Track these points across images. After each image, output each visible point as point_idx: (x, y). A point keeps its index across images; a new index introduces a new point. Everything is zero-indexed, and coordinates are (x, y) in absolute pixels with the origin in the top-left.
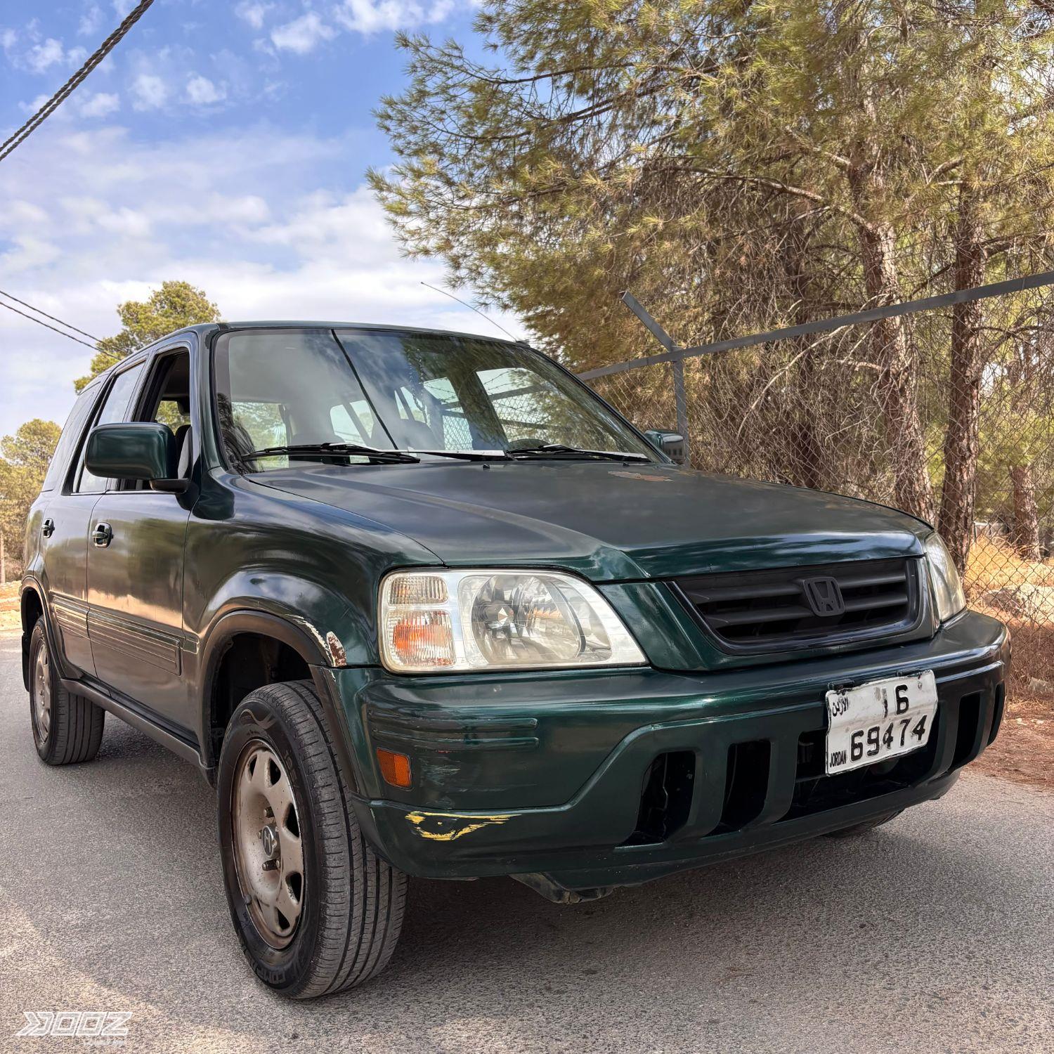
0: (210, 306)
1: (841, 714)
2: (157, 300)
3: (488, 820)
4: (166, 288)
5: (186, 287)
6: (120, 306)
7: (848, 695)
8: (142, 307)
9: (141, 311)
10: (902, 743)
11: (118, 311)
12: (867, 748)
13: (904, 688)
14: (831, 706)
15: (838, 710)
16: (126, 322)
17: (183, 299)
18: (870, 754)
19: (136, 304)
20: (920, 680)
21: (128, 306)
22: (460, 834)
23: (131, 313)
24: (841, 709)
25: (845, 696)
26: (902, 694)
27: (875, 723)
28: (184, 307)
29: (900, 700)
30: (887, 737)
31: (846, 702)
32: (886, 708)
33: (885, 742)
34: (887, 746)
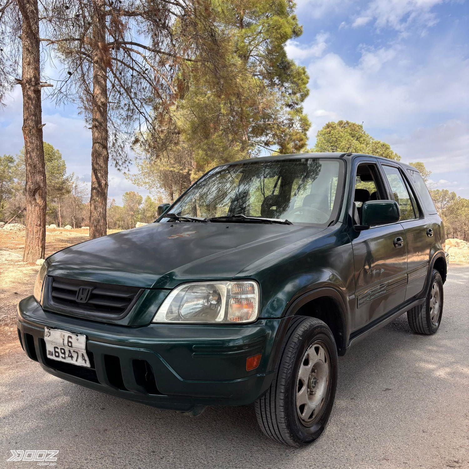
10: (76, 361)
12: (61, 355)
13: (71, 337)
14: (45, 332)
15: (47, 335)
18: (62, 358)
20: (78, 337)
26: (70, 340)
27: (62, 347)
29: (69, 342)
30: (71, 355)
31: (50, 333)
32: (63, 342)
33: (69, 356)
34: (70, 358)
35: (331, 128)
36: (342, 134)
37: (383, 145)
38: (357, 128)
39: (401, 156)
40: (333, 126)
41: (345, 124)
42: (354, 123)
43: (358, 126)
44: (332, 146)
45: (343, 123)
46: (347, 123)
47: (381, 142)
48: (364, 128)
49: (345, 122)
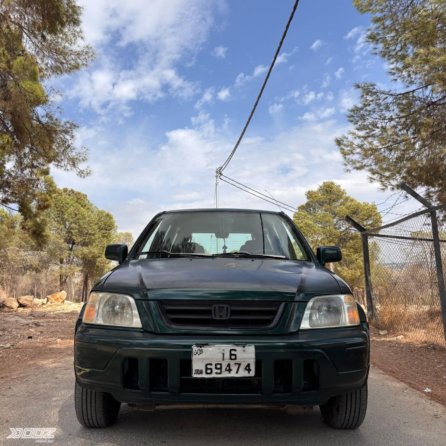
0: (342, 190)
1: (199, 355)
2: (321, 189)
3: (85, 370)
4: (324, 184)
5: (332, 183)
6: (306, 192)
7: (202, 348)
8: (314, 192)
9: (313, 194)
10: (237, 372)
11: (305, 194)
12: (214, 371)
13: (235, 350)
14: (194, 351)
15: (197, 353)
16: (308, 198)
17: (331, 188)
18: (217, 373)
19: (312, 191)
20: (245, 348)
21: (309, 192)
22: (81, 373)
23: (310, 194)
24: (199, 353)
25: (201, 349)
26: (233, 352)
27: (219, 362)
28: (330, 191)
29: (231, 355)
30: (228, 368)
31: (201, 351)
32: (223, 356)
33: (226, 370)
34: (227, 372)
35: (58, 194)
36: (69, 201)
37: (108, 215)
38: (83, 197)
39: (118, 226)
40: (60, 192)
41: (70, 192)
42: (79, 191)
43: (83, 195)
44: (58, 211)
45: (67, 190)
46: (72, 191)
47: (106, 212)
48: (88, 198)
49: (70, 190)
